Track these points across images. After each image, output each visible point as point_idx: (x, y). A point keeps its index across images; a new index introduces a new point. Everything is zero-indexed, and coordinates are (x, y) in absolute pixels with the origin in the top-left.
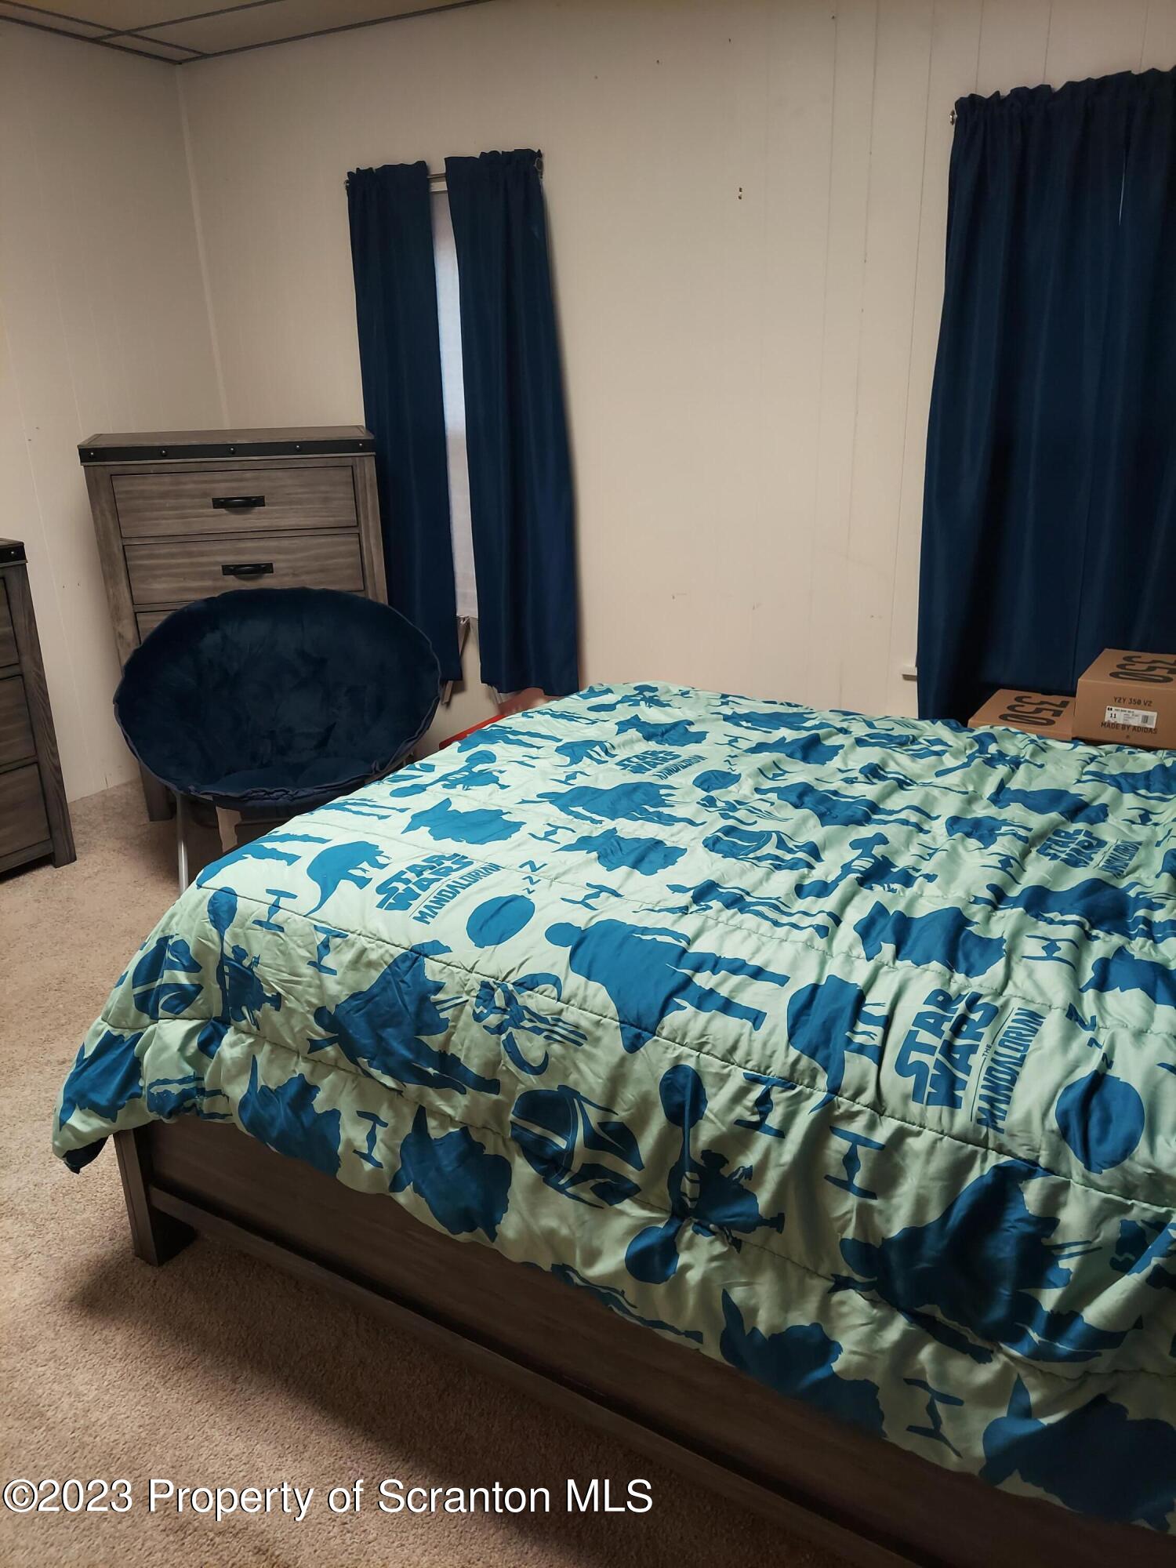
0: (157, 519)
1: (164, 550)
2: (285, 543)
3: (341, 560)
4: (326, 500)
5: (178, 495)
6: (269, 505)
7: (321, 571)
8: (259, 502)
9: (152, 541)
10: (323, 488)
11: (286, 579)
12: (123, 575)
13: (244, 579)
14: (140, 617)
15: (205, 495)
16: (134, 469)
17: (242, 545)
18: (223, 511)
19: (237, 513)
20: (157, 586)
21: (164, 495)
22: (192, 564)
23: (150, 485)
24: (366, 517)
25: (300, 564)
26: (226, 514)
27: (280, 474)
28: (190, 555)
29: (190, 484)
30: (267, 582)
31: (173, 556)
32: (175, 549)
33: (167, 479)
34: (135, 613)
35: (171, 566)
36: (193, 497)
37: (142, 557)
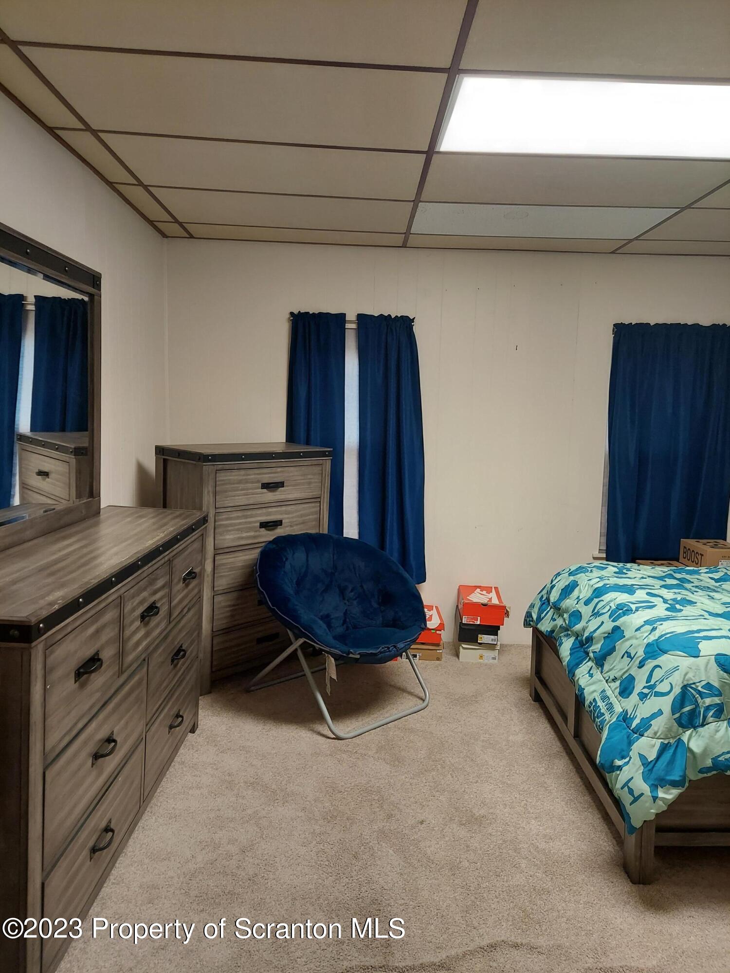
0: (234, 496)
1: (235, 515)
2: (289, 508)
3: (311, 517)
4: (310, 483)
5: (247, 481)
6: (287, 486)
7: (303, 523)
8: (281, 484)
9: (229, 509)
10: (309, 477)
11: (287, 529)
12: (212, 531)
13: (269, 530)
14: (217, 558)
15: (258, 482)
16: (227, 467)
17: (270, 510)
18: (265, 490)
19: (271, 491)
20: (228, 537)
21: (240, 482)
22: (246, 523)
23: (234, 476)
24: (324, 492)
25: (295, 520)
26: (265, 493)
27: (292, 469)
28: (246, 517)
29: (253, 475)
30: (280, 532)
31: (238, 518)
32: (240, 514)
33: (242, 472)
34: (215, 555)
35: (235, 525)
36: (252, 482)
37: (222, 520)
